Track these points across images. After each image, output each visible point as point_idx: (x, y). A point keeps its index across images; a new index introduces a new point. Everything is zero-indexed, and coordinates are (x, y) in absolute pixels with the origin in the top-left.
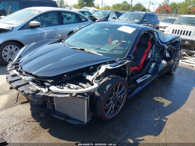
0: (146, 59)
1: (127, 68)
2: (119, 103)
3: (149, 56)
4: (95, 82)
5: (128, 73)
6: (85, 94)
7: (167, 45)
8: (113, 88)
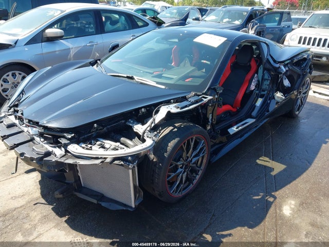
0: (247, 92)
1: (210, 109)
2: (194, 171)
3: (253, 87)
4: (148, 137)
5: (210, 118)
6: (130, 158)
7: (285, 66)
8: (182, 146)
